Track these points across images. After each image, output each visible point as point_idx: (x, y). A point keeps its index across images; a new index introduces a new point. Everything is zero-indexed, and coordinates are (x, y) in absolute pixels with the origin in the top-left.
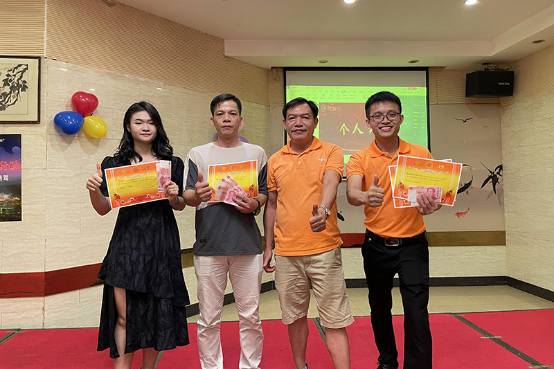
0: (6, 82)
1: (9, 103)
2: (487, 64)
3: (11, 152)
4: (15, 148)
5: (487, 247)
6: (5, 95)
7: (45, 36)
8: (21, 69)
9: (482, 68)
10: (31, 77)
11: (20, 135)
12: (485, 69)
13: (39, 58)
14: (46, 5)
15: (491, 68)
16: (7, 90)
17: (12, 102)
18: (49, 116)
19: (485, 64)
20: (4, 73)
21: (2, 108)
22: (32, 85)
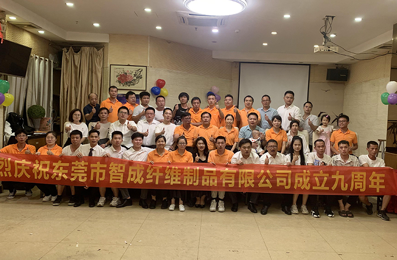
0: (135, 75)
1: (136, 83)
6: (134, 80)
7: (148, 58)
8: (140, 70)
9: (335, 67)
10: (143, 74)
12: (337, 68)
13: (146, 67)
14: (149, 47)
16: (135, 78)
18: (149, 88)
19: (337, 65)
20: (134, 72)
21: (134, 85)
22: (144, 77)
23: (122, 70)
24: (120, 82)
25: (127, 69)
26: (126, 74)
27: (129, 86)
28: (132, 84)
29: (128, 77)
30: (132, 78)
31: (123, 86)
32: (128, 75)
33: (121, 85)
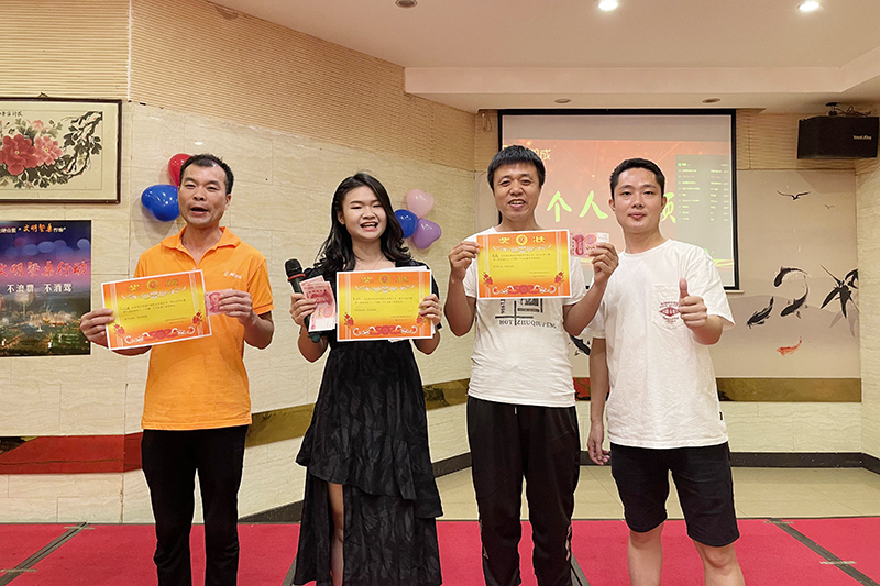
0: (69, 139)
1: (73, 172)
2: (834, 104)
3: (75, 248)
4: (82, 242)
5: (829, 405)
6: (67, 159)
7: (129, 67)
8: (91, 119)
9: (826, 112)
10: (106, 132)
11: (90, 221)
12: (831, 113)
13: (119, 102)
14: (130, 19)
15: (841, 111)
16: (71, 151)
17: (78, 171)
18: (133, 192)
19: (830, 104)
20: (67, 125)
21: (63, 180)
22: (110, 145)
23: (13, 119)
25: (33, 114)
26: (31, 134)
27: (44, 184)
28: (55, 176)
29: (39, 147)
30: (58, 152)
31: (19, 185)
32: (39, 141)
33: (10, 181)
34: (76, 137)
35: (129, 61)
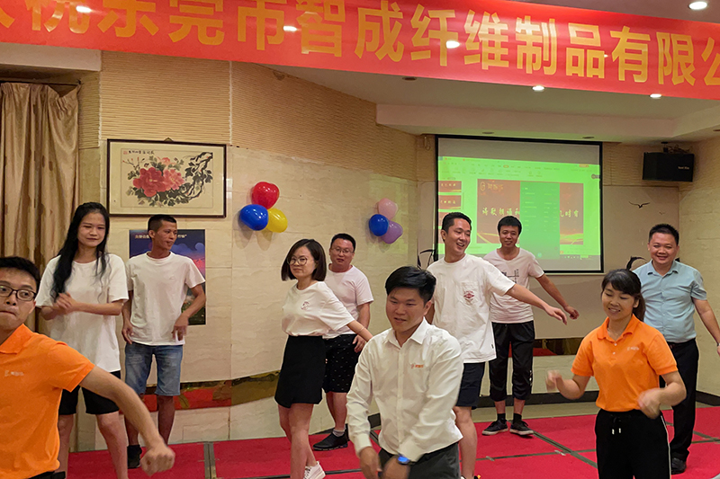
0: (189, 172)
1: (192, 195)
3: (194, 249)
4: (198, 245)
6: (188, 186)
7: (230, 121)
8: (205, 157)
10: (215, 166)
11: (204, 230)
12: (664, 149)
13: (224, 146)
14: (231, 88)
16: (190, 180)
17: (196, 194)
18: (233, 211)
19: (664, 142)
20: (187, 161)
21: (185, 200)
22: (218, 176)
23: (147, 156)
24: (140, 194)
25: (161, 152)
26: (161, 167)
27: (171, 204)
28: (179, 197)
29: (167, 177)
30: (181, 181)
31: (153, 204)
32: (167, 172)
33: (146, 201)
34: (194, 170)
35: (231, 117)
